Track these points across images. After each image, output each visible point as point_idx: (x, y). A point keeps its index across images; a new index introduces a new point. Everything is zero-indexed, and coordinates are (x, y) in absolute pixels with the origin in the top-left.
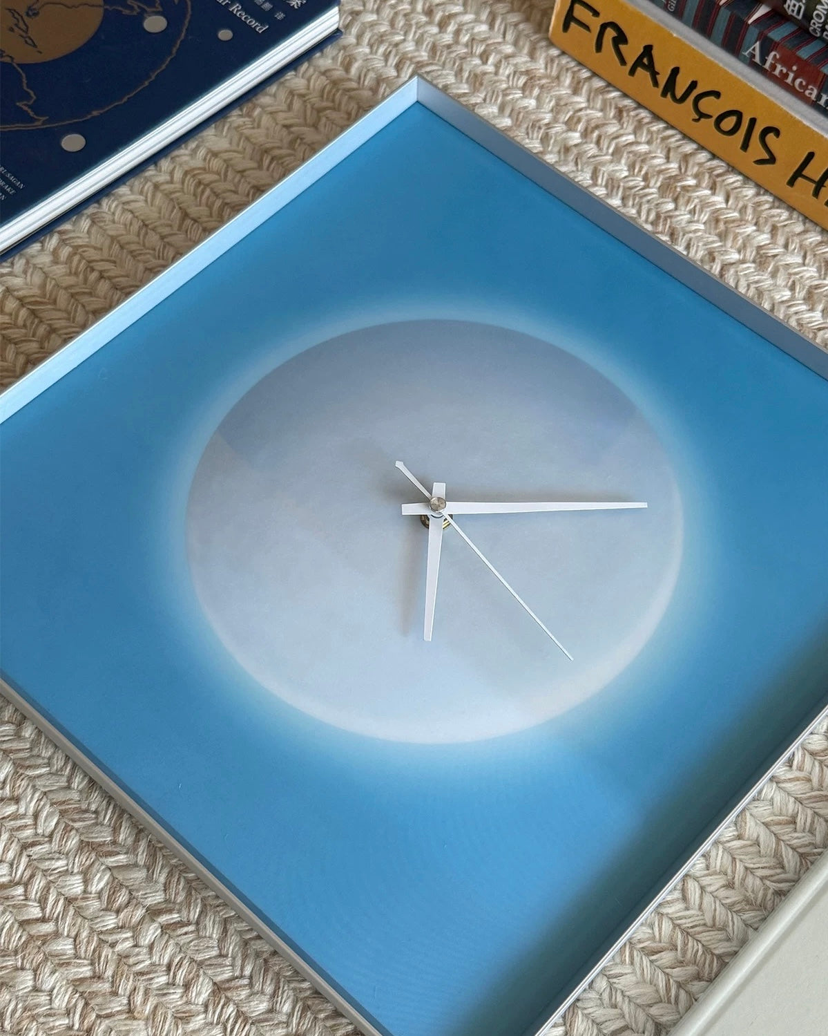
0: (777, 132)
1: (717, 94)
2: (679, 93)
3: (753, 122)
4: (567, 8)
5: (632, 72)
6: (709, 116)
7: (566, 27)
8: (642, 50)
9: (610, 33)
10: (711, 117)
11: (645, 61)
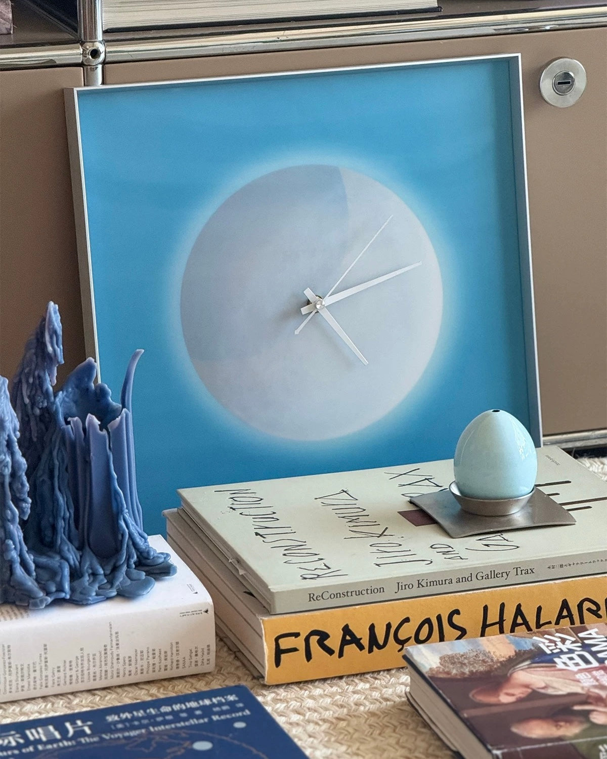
0: (457, 612)
1: (407, 620)
2: (381, 642)
3: (439, 618)
4: (274, 647)
5: (341, 654)
6: (408, 639)
7: (278, 662)
8: (342, 632)
9: (314, 639)
10: (410, 638)
11: (348, 638)
